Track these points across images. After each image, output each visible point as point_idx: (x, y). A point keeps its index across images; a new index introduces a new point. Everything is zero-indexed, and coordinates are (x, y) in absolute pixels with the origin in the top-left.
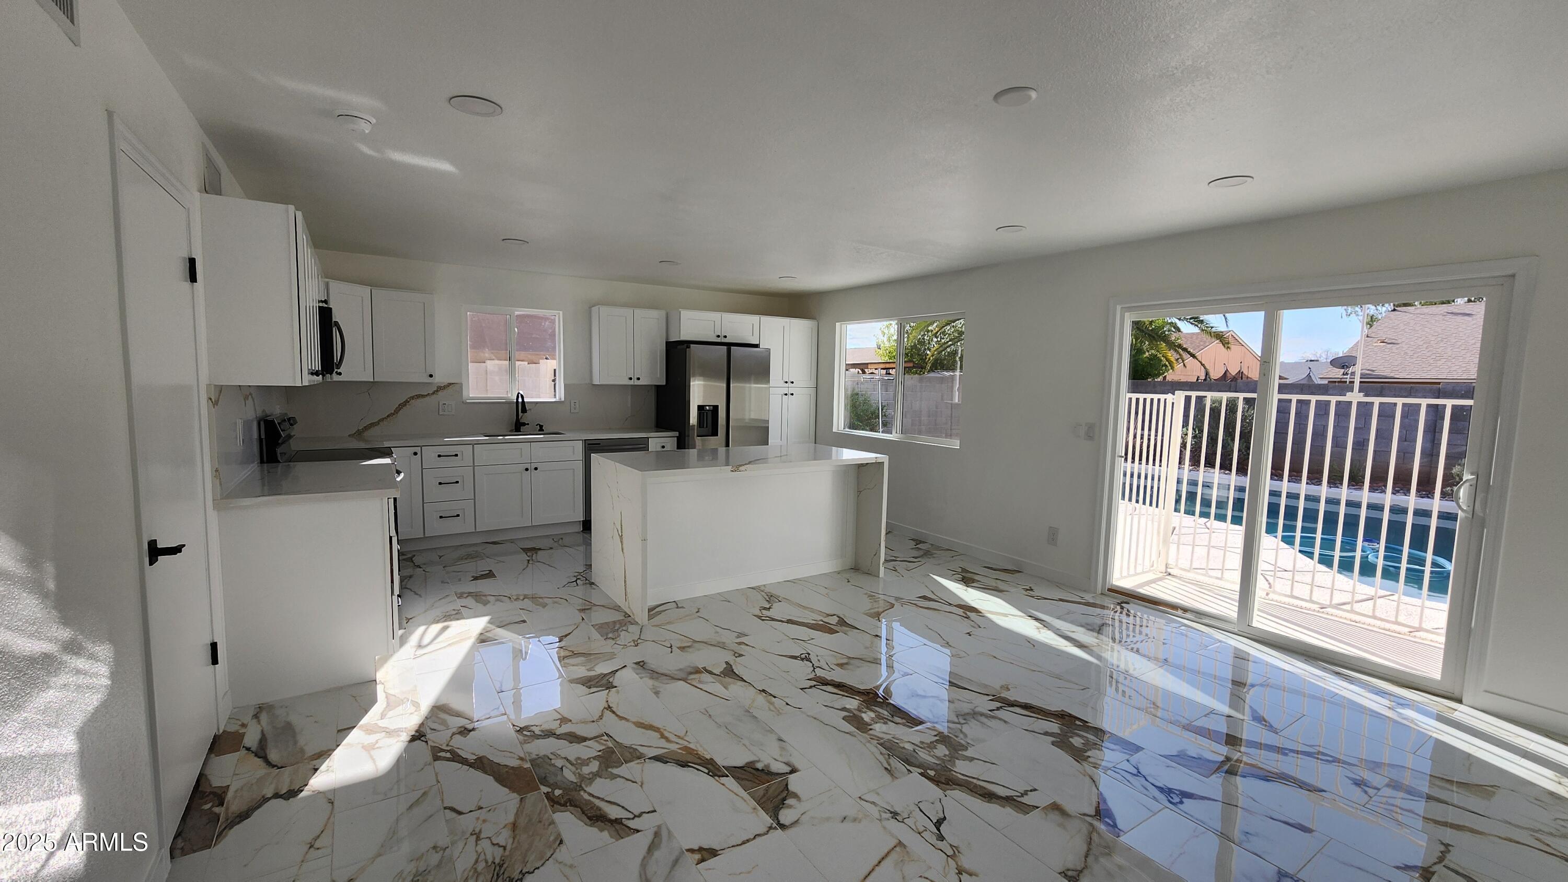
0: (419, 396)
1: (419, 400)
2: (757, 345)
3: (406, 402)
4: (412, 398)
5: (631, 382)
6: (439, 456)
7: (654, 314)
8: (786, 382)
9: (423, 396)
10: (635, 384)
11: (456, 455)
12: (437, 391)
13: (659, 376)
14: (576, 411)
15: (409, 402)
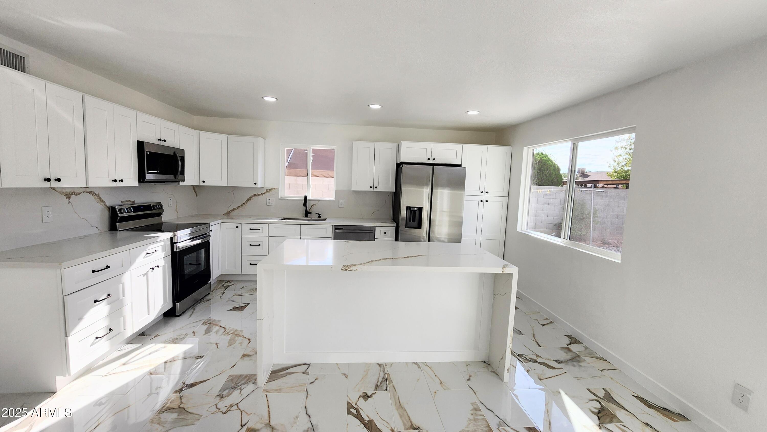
0: (257, 195)
1: (257, 197)
2: (460, 165)
3: (251, 197)
4: (254, 195)
5: (372, 190)
6: (250, 229)
7: (389, 145)
8: (482, 192)
9: (259, 195)
10: (374, 190)
11: (259, 230)
12: (266, 192)
13: (390, 186)
14: (343, 206)
15: (252, 198)
